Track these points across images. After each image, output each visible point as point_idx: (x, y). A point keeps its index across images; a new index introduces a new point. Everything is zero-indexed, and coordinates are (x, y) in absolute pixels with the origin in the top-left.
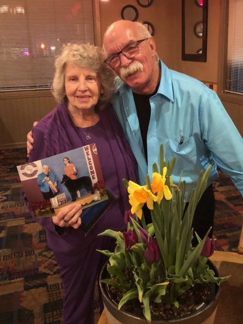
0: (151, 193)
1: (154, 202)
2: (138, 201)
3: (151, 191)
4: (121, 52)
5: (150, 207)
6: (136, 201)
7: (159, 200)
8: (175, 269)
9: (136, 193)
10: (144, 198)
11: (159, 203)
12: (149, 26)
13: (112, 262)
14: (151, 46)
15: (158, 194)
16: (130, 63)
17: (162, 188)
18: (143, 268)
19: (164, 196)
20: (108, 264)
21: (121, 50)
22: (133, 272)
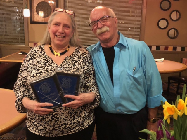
0: (177, 110)
1: (178, 115)
2: (168, 113)
4: (98, 20)
5: (175, 118)
6: (167, 113)
7: (181, 114)
9: (168, 108)
10: (173, 112)
11: (181, 116)
12: (177, 12)
14: (115, 21)
15: (181, 111)
16: (102, 27)
17: (184, 108)
19: (184, 113)
21: (98, 19)
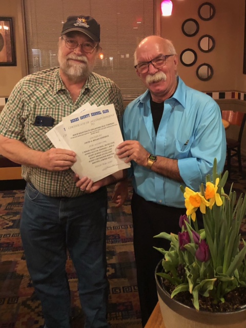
0: (204, 199)
1: (206, 207)
2: (192, 205)
3: (204, 197)
4: (151, 62)
5: (203, 211)
6: (190, 205)
7: (210, 205)
8: (222, 269)
9: (191, 197)
10: (198, 203)
11: (211, 208)
12: (210, 39)
13: (167, 258)
15: (211, 200)
16: (156, 72)
17: (214, 195)
18: (194, 266)
19: (215, 203)
20: (163, 260)
21: (150, 58)
22: (185, 268)
